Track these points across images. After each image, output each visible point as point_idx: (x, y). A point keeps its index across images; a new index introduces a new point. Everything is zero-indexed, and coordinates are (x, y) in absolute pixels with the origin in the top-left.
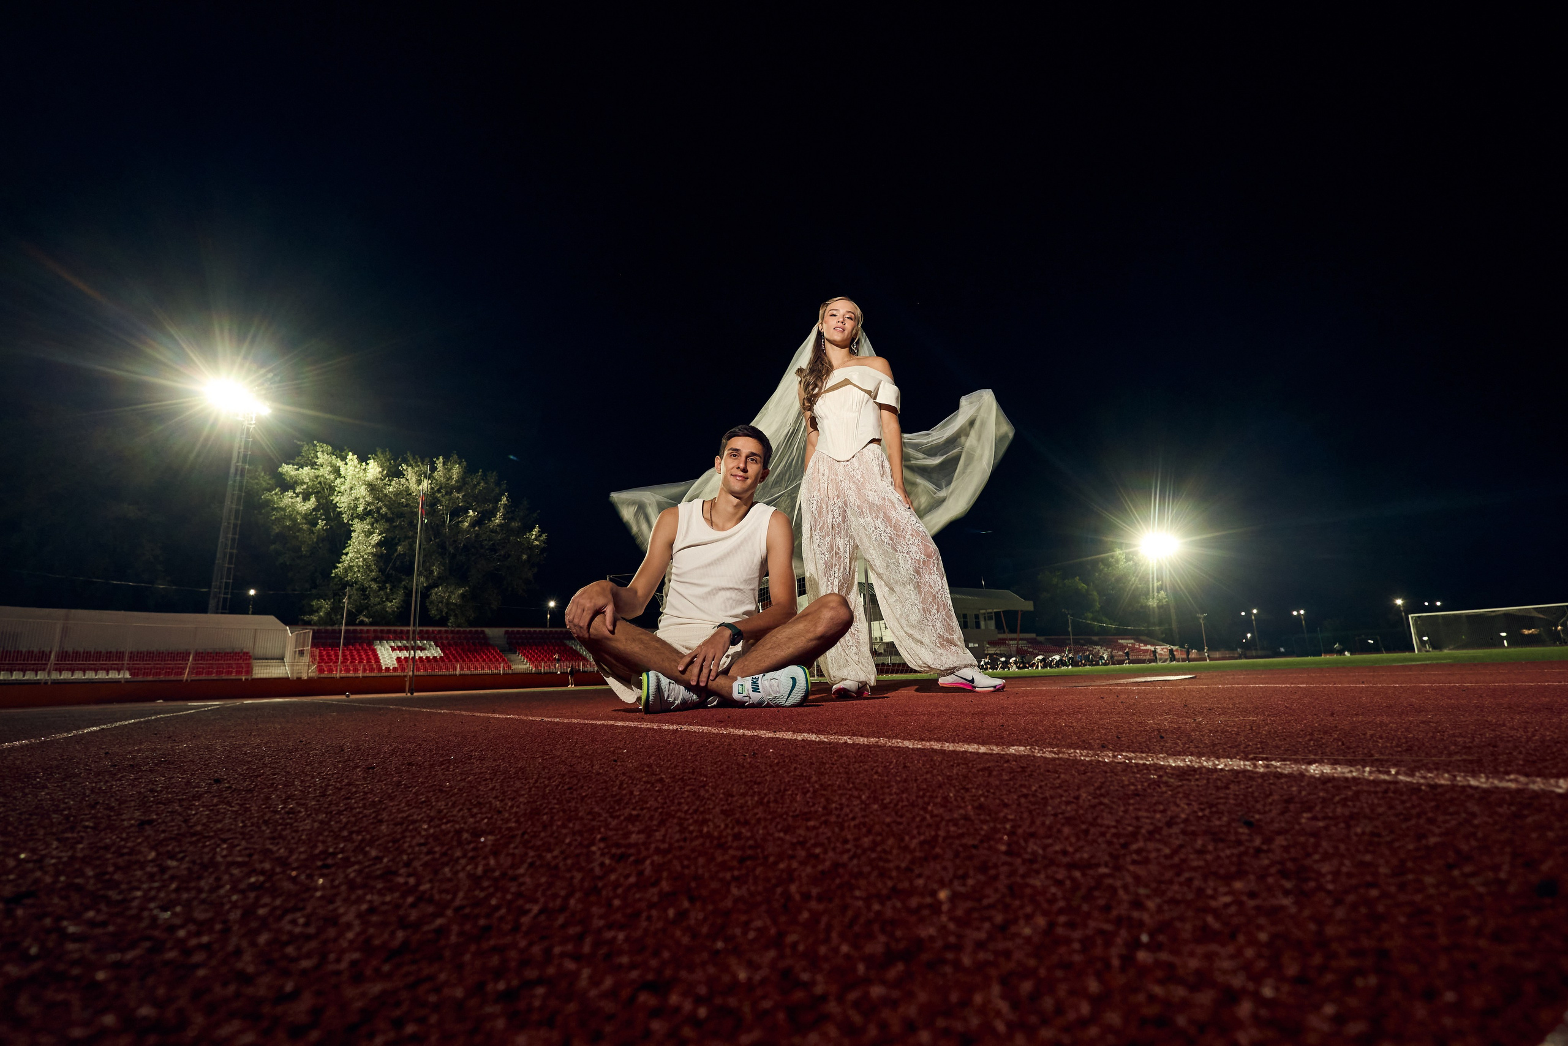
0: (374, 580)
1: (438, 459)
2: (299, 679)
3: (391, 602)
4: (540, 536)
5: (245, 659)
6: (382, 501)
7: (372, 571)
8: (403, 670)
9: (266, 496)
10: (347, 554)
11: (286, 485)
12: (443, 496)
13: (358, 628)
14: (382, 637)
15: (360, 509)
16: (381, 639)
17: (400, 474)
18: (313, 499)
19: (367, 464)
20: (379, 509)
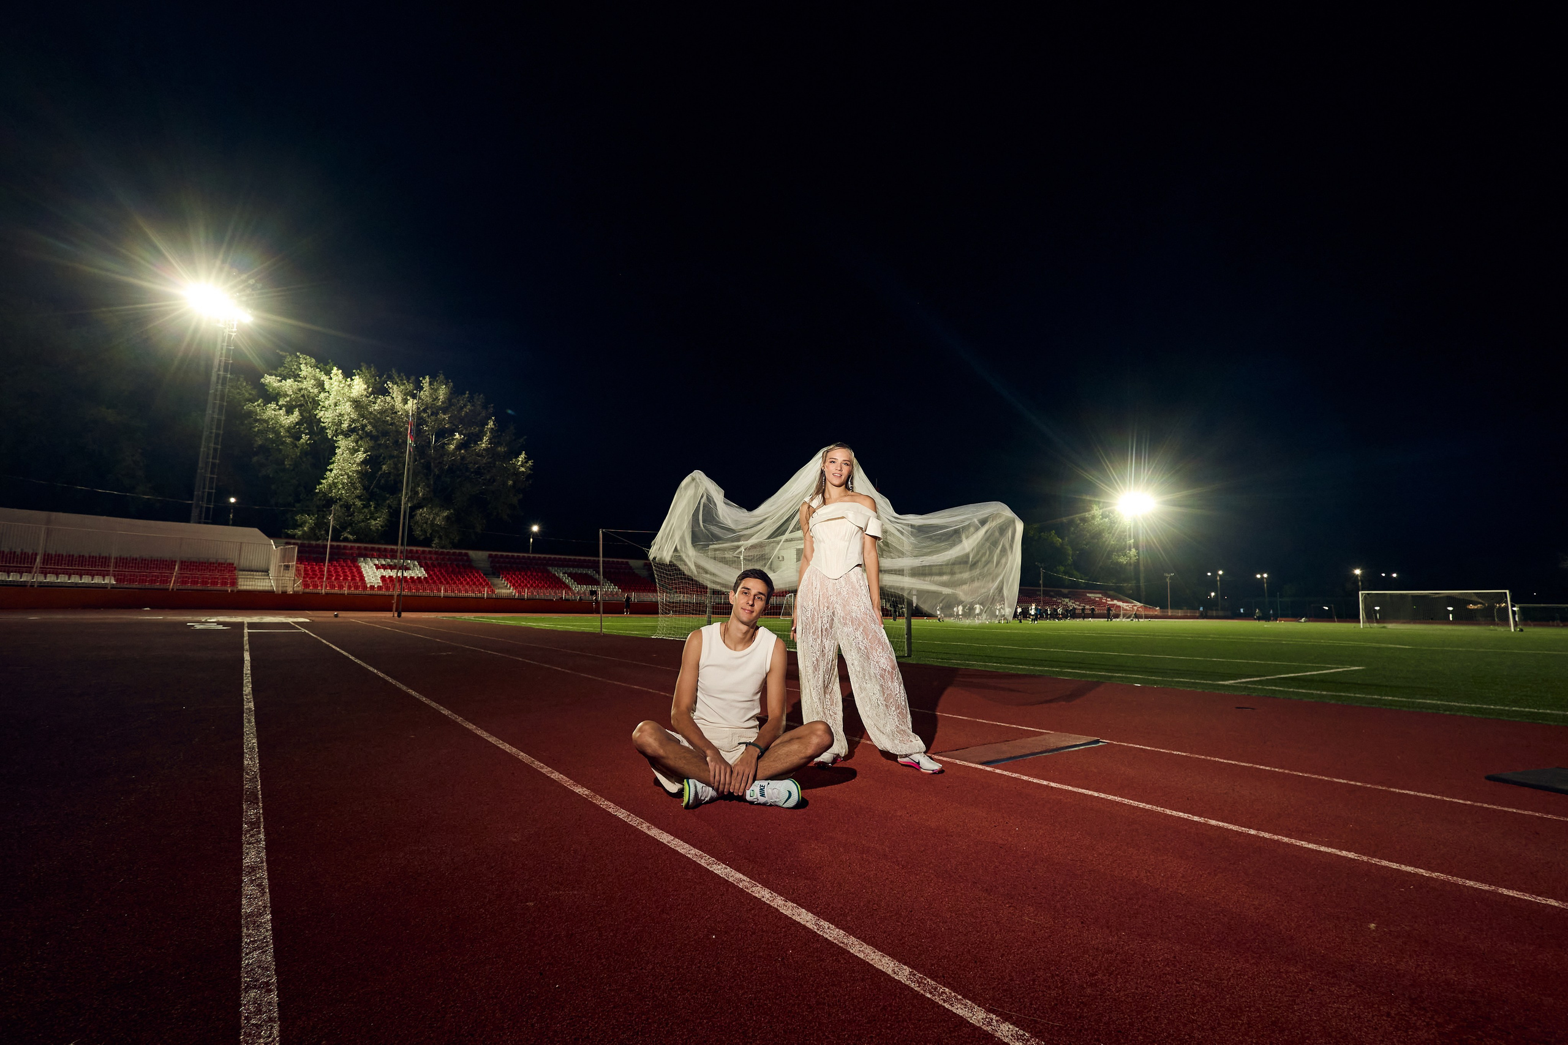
0: (359, 497)
1: (424, 378)
2: (284, 593)
3: (375, 520)
4: (526, 462)
5: (229, 569)
6: (367, 419)
7: (356, 489)
8: (388, 589)
9: (248, 406)
10: (331, 470)
11: (271, 397)
12: (429, 416)
13: (342, 544)
14: (366, 555)
15: (345, 426)
16: (365, 556)
17: (385, 392)
18: (296, 413)
19: (352, 380)
20: (363, 427)
